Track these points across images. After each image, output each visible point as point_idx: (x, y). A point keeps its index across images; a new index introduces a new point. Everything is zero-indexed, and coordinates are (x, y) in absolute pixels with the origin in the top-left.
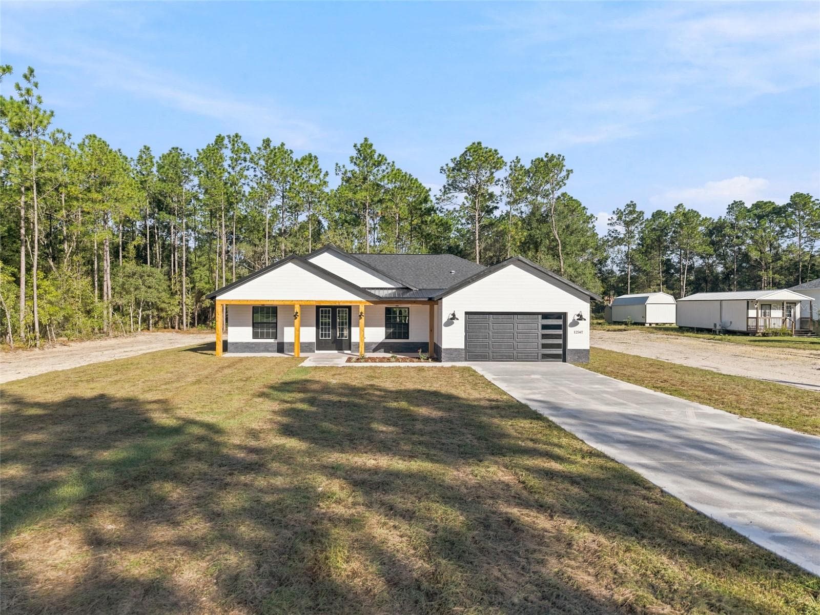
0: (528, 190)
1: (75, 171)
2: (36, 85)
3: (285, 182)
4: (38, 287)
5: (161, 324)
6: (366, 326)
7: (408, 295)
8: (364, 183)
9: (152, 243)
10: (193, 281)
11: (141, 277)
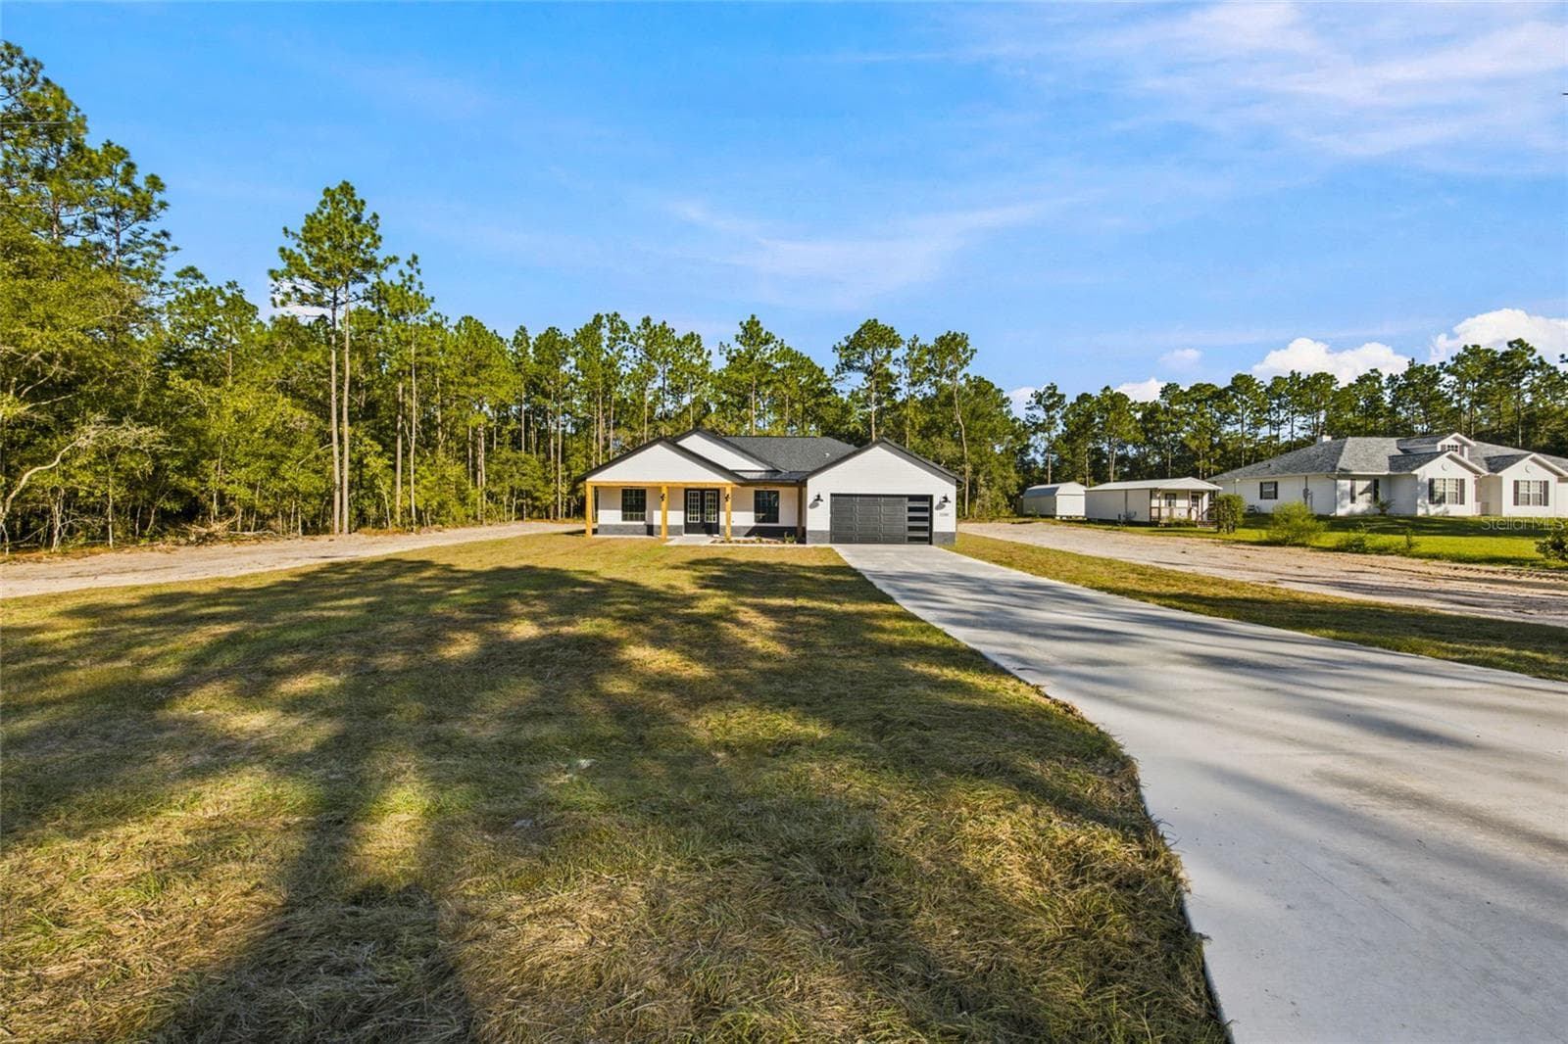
0: (930, 370)
1: (451, 353)
2: (418, 272)
3: (666, 362)
4: (415, 472)
5: (535, 514)
6: (733, 510)
7: (778, 477)
8: (749, 362)
9: (527, 428)
10: (568, 469)
11: (516, 463)
